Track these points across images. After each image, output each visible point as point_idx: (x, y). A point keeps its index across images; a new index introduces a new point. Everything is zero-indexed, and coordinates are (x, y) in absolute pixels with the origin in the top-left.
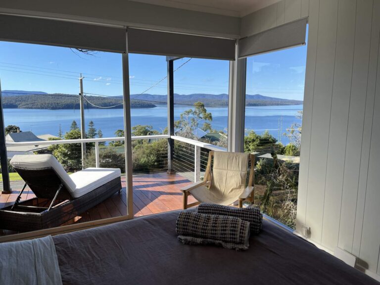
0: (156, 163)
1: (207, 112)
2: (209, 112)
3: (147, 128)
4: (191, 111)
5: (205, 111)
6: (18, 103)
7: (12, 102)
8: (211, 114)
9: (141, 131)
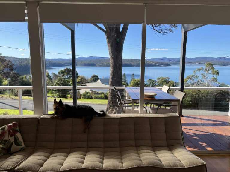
0: (191, 103)
1: (215, 70)
2: (217, 70)
3: (167, 79)
4: (203, 68)
5: (213, 69)
6: (96, 63)
7: (93, 63)
8: (218, 71)
9: (163, 80)
